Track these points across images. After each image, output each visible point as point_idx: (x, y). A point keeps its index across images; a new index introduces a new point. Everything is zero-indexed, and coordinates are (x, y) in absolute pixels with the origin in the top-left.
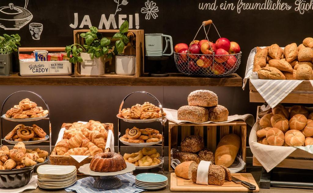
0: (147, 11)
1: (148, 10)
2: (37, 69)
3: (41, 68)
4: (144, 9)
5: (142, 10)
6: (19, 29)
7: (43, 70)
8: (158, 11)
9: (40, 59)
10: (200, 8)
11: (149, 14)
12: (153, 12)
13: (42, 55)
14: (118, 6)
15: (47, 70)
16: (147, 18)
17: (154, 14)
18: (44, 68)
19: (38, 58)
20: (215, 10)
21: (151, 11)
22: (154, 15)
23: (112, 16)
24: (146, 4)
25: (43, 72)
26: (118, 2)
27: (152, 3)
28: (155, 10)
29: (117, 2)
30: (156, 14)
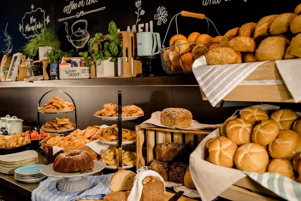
0: (159, 17)
1: (159, 15)
2: (71, 74)
3: (74, 73)
4: (156, 16)
5: (155, 17)
6: (83, 47)
7: (76, 75)
8: (167, 15)
9: (74, 66)
10: (204, 4)
11: (160, 20)
12: (163, 17)
13: (75, 62)
14: (138, 16)
15: (78, 75)
16: (159, 24)
17: (164, 18)
18: (77, 72)
19: (73, 64)
20: (219, 3)
21: (162, 16)
22: (164, 20)
23: (134, 27)
24: (158, 10)
25: (75, 76)
26: (138, 12)
27: (162, 8)
28: (165, 15)
29: (137, 14)
30: (165, 18)
